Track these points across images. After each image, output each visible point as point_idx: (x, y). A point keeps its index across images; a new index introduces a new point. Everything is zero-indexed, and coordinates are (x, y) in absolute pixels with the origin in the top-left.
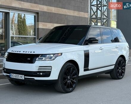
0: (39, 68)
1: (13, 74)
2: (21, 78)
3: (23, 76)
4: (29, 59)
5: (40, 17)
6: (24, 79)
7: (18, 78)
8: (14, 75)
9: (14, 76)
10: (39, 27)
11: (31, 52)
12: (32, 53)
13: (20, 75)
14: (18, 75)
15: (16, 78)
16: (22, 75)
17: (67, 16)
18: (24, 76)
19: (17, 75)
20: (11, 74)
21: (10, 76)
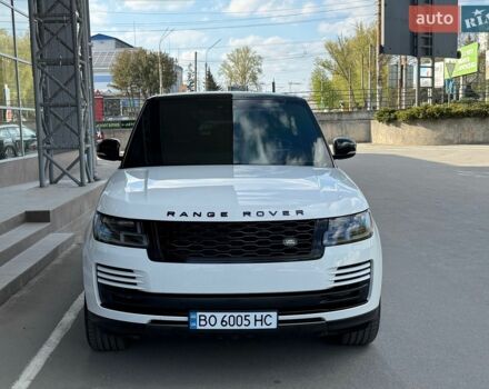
0: (337, 275)
7: (243, 327)
11: (286, 213)
13: (252, 314)
14: (243, 314)
16: (265, 314)
19: (236, 314)
20: (199, 314)
21: (192, 325)
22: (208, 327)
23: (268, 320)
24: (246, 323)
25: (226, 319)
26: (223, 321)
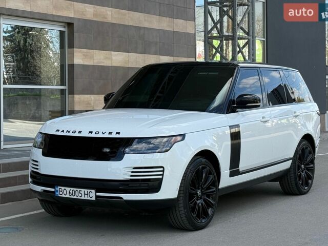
0: (133, 172)
1: (63, 188)
2: (86, 198)
3: (93, 191)
4: (108, 150)
5: (76, 35)
6: (94, 198)
7: (79, 198)
8: (68, 189)
9: (65, 192)
10: (75, 63)
11: (110, 133)
12: (114, 136)
13: (83, 190)
14: (79, 190)
15: (72, 197)
16: (89, 191)
17: (142, 32)
18: (96, 192)
19: (75, 189)
20: (59, 187)
21: (57, 193)
22: (63, 196)
23: (91, 195)
24: (80, 195)
25: (71, 192)
26: (70, 193)
